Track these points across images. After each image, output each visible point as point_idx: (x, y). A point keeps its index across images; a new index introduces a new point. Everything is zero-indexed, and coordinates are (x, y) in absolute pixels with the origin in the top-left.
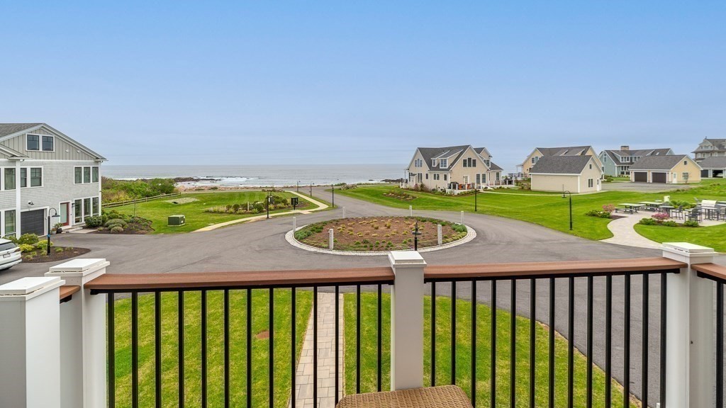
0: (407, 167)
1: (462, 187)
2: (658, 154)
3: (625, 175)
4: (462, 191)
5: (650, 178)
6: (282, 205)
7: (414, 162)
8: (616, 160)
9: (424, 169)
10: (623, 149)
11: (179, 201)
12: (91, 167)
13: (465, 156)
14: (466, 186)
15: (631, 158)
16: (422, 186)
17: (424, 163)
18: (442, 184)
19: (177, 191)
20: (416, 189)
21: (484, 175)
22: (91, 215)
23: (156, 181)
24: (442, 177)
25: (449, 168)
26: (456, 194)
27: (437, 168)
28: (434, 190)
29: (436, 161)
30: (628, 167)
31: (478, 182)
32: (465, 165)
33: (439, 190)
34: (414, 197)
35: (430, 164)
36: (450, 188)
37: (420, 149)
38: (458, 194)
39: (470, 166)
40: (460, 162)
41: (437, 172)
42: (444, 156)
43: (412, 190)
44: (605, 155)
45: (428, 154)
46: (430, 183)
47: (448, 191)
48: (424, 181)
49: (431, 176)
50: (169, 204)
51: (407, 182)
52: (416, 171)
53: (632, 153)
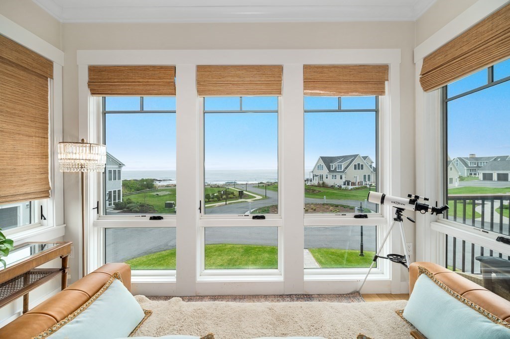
0: (312, 170)
1: (353, 184)
2: (499, 160)
3: (473, 175)
4: (354, 187)
5: (495, 177)
6: (231, 196)
7: (317, 166)
8: (466, 165)
9: (325, 171)
10: (471, 156)
11: (160, 193)
12: (117, 170)
13: (356, 162)
14: (357, 183)
15: (478, 163)
16: (323, 183)
17: (325, 167)
18: (338, 182)
19: (155, 187)
20: (319, 186)
21: (369, 176)
22: (117, 201)
23: (143, 180)
24: (338, 177)
25: (344, 171)
26: (350, 189)
27: (335, 171)
28: (332, 186)
29: (334, 166)
30: (475, 170)
31: (365, 181)
32: (355, 168)
33: (336, 186)
34: (319, 191)
35: (329, 168)
36: (345, 184)
37: (322, 158)
38: (351, 189)
39: (359, 169)
40: (352, 166)
41: (335, 174)
42: (340, 162)
43: (316, 186)
44: (457, 161)
45: (328, 161)
46: (330, 181)
47: (343, 187)
48: (325, 179)
49: (330, 176)
50: (154, 195)
51: (311, 181)
52: (319, 173)
53: (477, 159)
